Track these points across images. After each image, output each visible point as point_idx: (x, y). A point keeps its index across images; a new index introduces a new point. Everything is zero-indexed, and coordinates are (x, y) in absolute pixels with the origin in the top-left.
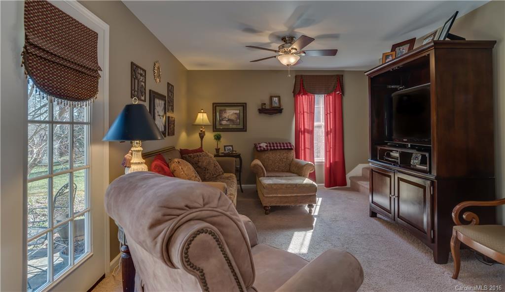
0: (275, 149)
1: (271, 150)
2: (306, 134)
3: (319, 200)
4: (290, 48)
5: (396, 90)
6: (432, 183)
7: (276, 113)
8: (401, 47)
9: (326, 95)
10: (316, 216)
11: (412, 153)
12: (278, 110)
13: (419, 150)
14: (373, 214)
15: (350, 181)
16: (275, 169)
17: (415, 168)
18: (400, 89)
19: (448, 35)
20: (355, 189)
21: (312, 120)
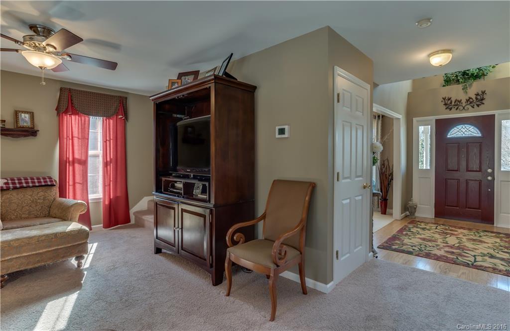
0: (22, 187)
1: (15, 188)
2: (77, 165)
3: (92, 247)
4: (44, 43)
5: (181, 119)
6: (211, 211)
7: (25, 136)
8: (186, 77)
9: (105, 118)
10: (86, 269)
11: (194, 184)
12: (31, 132)
13: (200, 180)
14: (158, 251)
15: (134, 216)
16: (23, 216)
17: (197, 198)
18: (185, 119)
19: (225, 73)
20: (139, 225)
21: (86, 148)
